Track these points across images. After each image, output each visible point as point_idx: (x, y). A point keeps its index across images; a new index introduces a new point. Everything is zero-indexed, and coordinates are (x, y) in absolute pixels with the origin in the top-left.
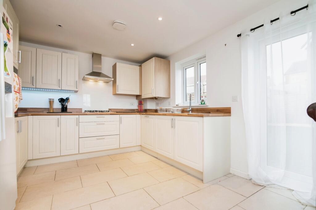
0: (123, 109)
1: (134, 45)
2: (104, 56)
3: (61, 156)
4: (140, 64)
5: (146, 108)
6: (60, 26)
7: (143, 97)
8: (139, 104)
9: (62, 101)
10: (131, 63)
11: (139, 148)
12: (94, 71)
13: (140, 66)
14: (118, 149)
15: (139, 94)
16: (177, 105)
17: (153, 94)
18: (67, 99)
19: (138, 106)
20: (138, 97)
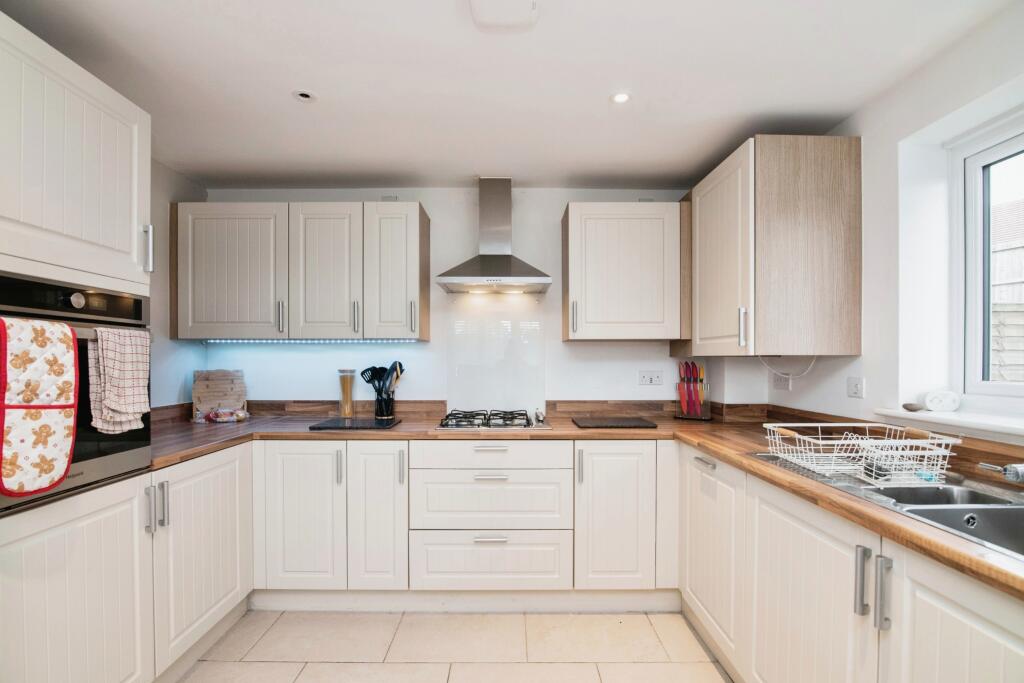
0: (606, 402)
1: (630, 97)
2: (525, 184)
3: (347, 591)
4: (684, 193)
5: (717, 399)
6: (307, 96)
7: (700, 349)
8: (682, 380)
9: (377, 375)
10: (645, 191)
11: (668, 602)
12: (482, 252)
13: (687, 199)
14: (568, 591)
15: (677, 336)
16: (908, 407)
17: (746, 340)
18: (397, 368)
19: (679, 388)
20: (677, 347)
